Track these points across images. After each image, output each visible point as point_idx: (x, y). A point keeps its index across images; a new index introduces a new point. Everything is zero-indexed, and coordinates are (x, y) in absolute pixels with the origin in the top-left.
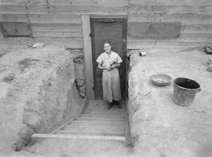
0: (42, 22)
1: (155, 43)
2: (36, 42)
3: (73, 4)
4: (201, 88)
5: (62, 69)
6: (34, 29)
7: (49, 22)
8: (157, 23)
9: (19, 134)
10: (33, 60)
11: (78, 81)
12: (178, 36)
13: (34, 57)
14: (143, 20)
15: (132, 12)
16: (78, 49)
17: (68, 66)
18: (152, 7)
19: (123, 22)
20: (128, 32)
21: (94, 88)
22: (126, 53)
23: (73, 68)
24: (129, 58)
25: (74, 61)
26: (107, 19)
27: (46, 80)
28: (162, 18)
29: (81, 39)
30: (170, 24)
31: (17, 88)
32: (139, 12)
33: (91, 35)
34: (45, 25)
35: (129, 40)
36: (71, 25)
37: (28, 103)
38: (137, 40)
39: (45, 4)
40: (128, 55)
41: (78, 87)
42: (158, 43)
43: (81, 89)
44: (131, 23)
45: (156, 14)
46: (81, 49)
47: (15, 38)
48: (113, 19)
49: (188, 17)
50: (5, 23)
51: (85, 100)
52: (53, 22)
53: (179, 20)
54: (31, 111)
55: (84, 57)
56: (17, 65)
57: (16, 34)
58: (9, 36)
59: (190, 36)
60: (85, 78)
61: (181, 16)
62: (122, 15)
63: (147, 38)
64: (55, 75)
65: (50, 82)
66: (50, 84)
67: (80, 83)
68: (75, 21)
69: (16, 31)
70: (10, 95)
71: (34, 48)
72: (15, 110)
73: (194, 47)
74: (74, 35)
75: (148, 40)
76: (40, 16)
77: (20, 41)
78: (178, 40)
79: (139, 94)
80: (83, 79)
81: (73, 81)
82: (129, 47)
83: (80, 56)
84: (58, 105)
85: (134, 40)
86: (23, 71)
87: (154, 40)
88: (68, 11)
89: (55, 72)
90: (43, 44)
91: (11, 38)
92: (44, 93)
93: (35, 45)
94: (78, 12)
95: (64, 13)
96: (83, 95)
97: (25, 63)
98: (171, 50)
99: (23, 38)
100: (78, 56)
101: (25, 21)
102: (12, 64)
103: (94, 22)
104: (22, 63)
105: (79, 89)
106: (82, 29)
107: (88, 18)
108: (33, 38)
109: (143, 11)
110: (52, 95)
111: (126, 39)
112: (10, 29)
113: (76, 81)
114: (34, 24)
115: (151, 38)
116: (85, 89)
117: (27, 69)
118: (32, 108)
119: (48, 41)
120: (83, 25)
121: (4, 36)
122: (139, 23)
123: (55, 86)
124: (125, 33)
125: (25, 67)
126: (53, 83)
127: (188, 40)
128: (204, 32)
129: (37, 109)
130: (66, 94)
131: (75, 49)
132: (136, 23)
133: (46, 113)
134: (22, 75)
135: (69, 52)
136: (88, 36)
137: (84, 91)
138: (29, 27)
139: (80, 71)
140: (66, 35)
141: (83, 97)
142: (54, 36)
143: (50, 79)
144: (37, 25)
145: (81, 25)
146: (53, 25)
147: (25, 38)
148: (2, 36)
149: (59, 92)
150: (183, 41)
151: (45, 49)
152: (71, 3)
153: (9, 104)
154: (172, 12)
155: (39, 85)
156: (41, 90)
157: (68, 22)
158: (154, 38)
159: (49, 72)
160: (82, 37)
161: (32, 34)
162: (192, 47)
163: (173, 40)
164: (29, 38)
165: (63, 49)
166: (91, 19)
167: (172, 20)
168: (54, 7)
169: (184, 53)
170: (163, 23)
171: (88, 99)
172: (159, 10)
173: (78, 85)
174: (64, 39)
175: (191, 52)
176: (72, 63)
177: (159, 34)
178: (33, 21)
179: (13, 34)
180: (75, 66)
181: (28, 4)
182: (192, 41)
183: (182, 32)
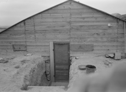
0: (32, 44)
1: (83, 53)
2: (28, 53)
3: (46, 37)
4: (96, 68)
5: (39, 65)
6: (28, 47)
7: (35, 44)
8: (83, 45)
9: (23, 85)
10: (27, 60)
11: (47, 72)
12: (93, 50)
13: (27, 59)
14: (77, 43)
15: (72, 40)
16: (47, 56)
17: (42, 64)
18: (80, 38)
19: (68, 44)
20: (70, 48)
21: (54, 76)
22: (69, 58)
23: (44, 65)
24: (71, 60)
25: (45, 62)
26: (61, 43)
27: (33, 68)
28: (85, 43)
29: (49, 52)
30: (88, 45)
31: (21, 70)
32: (75, 40)
33: (53, 50)
34: (33, 46)
35: (71, 52)
36: (44, 46)
37: (25, 76)
38: (74, 52)
39: (34, 37)
40: (70, 59)
41: (46, 75)
42: (84, 53)
43: (48, 76)
44: (72, 45)
45: (82, 41)
46: (49, 57)
47: (18, 52)
48: (63, 43)
49: (96, 42)
50: (15, 45)
51: (50, 82)
52: (37, 44)
53: (93, 43)
54: (26, 79)
55: (50, 60)
56: (20, 62)
57: (19, 50)
58: (16, 51)
59: (98, 50)
60: (50, 70)
61: (93, 42)
62: (67, 42)
63: (79, 51)
64: (36, 67)
65: (34, 69)
66: (34, 71)
67: (48, 73)
68: (47, 44)
69: (20, 48)
70: (18, 73)
71: (27, 56)
72: (21, 78)
73: (101, 55)
74: (46, 50)
75: (80, 52)
76: (31, 42)
77: (21, 53)
78: (93, 52)
79: (73, 73)
80: (49, 71)
81: (44, 71)
82: (71, 55)
83: (48, 59)
84: (37, 80)
85: (73, 52)
86: (23, 64)
87: (82, 52)
88: (44, 40)
89: (36, 66)
90: (31, 54)
91: (17, 52)
92: (32, 73)
93: (28, 55)
94: (48, 40)
95: (42, 41)
96: (49, 79)
97: (23, 62)
98: (90, 56)
99: (22, 52)
100: (47, 60)
101: (24, 44)
102: (18, 62)
103: (55, 44)
104: (22, 61)
105: (47, 76)
106: (50, 48)
107: (52, 43)
108: (27, 51)
109: (76, 40)
110: (35, 75)
111: (69, 52)
112: (17, 48)
113: (45, 72)
114: (28, 45)
115: (80, 51)
116: (50, 76)
117: (25, 64)
118: (27, 78)
119: (34, 53)
120: (50, 46)
121: (14, 51)
122: (75, 45)
123: (36, 72)
124: (69, 49)
125: (24, 63)
126: (35, 70)
127: (98, 52)
128: (104, 48)
129: (29, 79)
130: (41, 76)
131: (46, 56)
132: (74, 45)
133: (32, 82)
134: (22, 66)
135: (43, 58)
136: (52, 50)
137: (49, 77)
138: (26, 46)
139: (48, 67)
140: (42, 50)
141: (49, 81)
142: (37, 51)
143: (34, 68)
144: (29, 46)
145: (49, 45)
146: (37, 46)
147: (23, 52)
148: (13, 51)
149: (38, 75)
150: (95, 52)
151: (32, 56)
152: (45, 37)
153: (18, 76)
154: (89, 40)
155: (30, 70)
156: (30, 72)
157: (44, 44)
158: (82, 51)
159: (34, 65)
160: (50, 51)
161: (27, 50)
162: (100, 55)
163: (91, 52)
164: (25, 52)
165: (41, 56)
166: (54, 43)
167: (89, 43)
168: (38, 38)
169: (96, 57)
170: (86, 45)
171: (51, 82)
172: (83, 39)
173: (46, 74)
174: (41, 52)
175: (99, 57)
176: (44, 63)
177: (84, 49)
178: (28, 44)
179: (18, 50)
180: (46, 64)
181: (27, 37)
182: (99, 52)
183: (94, 48)
